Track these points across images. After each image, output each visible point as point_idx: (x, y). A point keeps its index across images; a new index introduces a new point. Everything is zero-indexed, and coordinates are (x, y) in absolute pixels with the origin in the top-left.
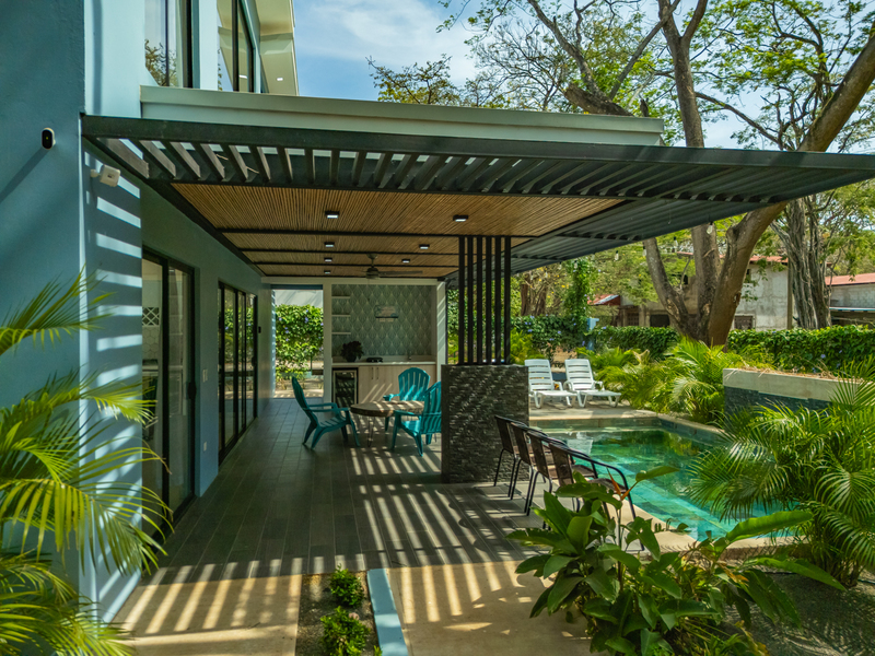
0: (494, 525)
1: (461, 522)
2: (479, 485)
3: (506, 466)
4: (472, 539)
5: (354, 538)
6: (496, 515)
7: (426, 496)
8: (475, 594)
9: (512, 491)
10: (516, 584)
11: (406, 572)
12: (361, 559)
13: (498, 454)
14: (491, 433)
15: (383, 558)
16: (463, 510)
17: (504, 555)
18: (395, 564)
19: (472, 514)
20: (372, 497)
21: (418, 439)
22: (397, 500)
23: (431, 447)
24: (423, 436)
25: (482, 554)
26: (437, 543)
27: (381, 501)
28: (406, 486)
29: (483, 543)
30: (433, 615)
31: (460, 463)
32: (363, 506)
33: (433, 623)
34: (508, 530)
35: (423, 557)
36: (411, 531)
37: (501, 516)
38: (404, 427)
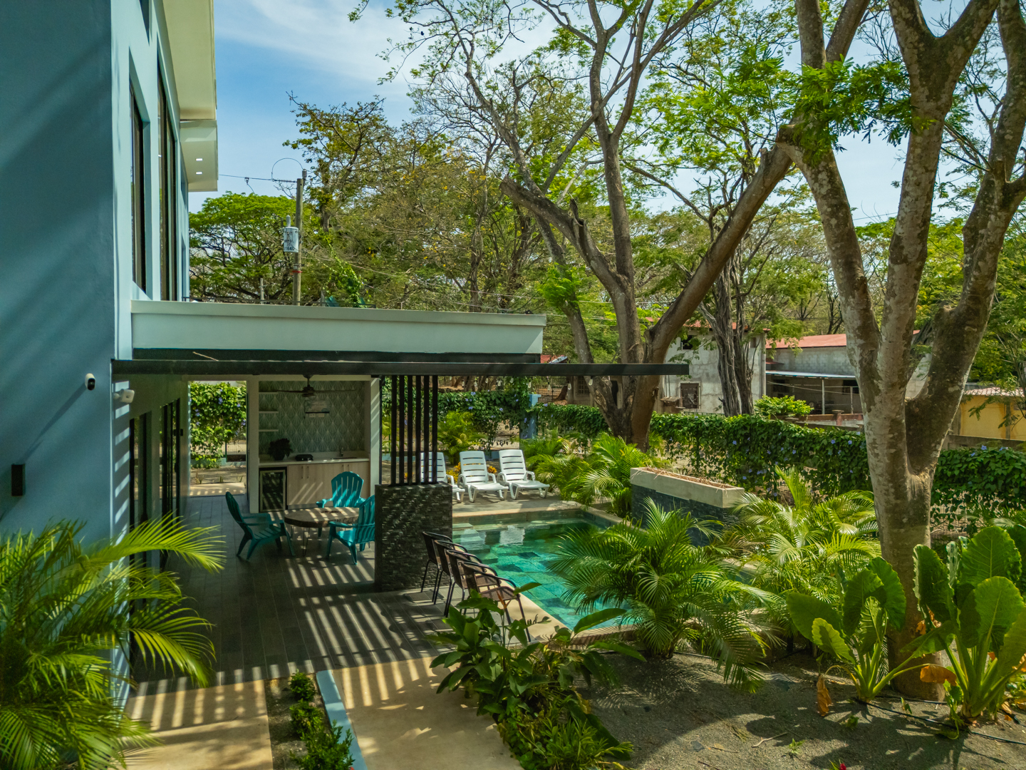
0: (416, 628)
1: (391, 628)
2: (408, 592)
3: (431, 574)
4: (399, 641)
5: (302, 648)
6: (420, 619)
7: (360, 605)
8: (399, 683)
9: (435, 595)
10: (432, 675)
11: (346, 672)
12: (309, 665)
13: (424, 563)
14: (419, 546)
15: (327, 661)
16: (393, 617)
17: (424, 653)
18: (337, 666)
19: (399, 620)
20: (312, 608)
21: (353, 548)
22: (334, 610)
23: (365, 555)
24: (358, 546)
25: (405, 653)
26: (370, 647)
27: (321, 612)
28: (342, 597)
29: (407, 644)
30: (368, 701)
31: (391, 573)
32: (305, 618)
33: (368, 707)
34: (428, 632)
35: (359, 659)
36: (349, 639)
37: (424, 620)
38: (338, 537)
